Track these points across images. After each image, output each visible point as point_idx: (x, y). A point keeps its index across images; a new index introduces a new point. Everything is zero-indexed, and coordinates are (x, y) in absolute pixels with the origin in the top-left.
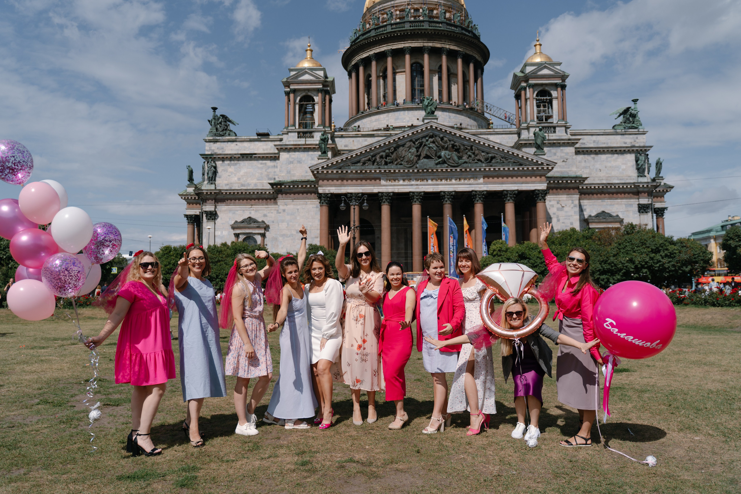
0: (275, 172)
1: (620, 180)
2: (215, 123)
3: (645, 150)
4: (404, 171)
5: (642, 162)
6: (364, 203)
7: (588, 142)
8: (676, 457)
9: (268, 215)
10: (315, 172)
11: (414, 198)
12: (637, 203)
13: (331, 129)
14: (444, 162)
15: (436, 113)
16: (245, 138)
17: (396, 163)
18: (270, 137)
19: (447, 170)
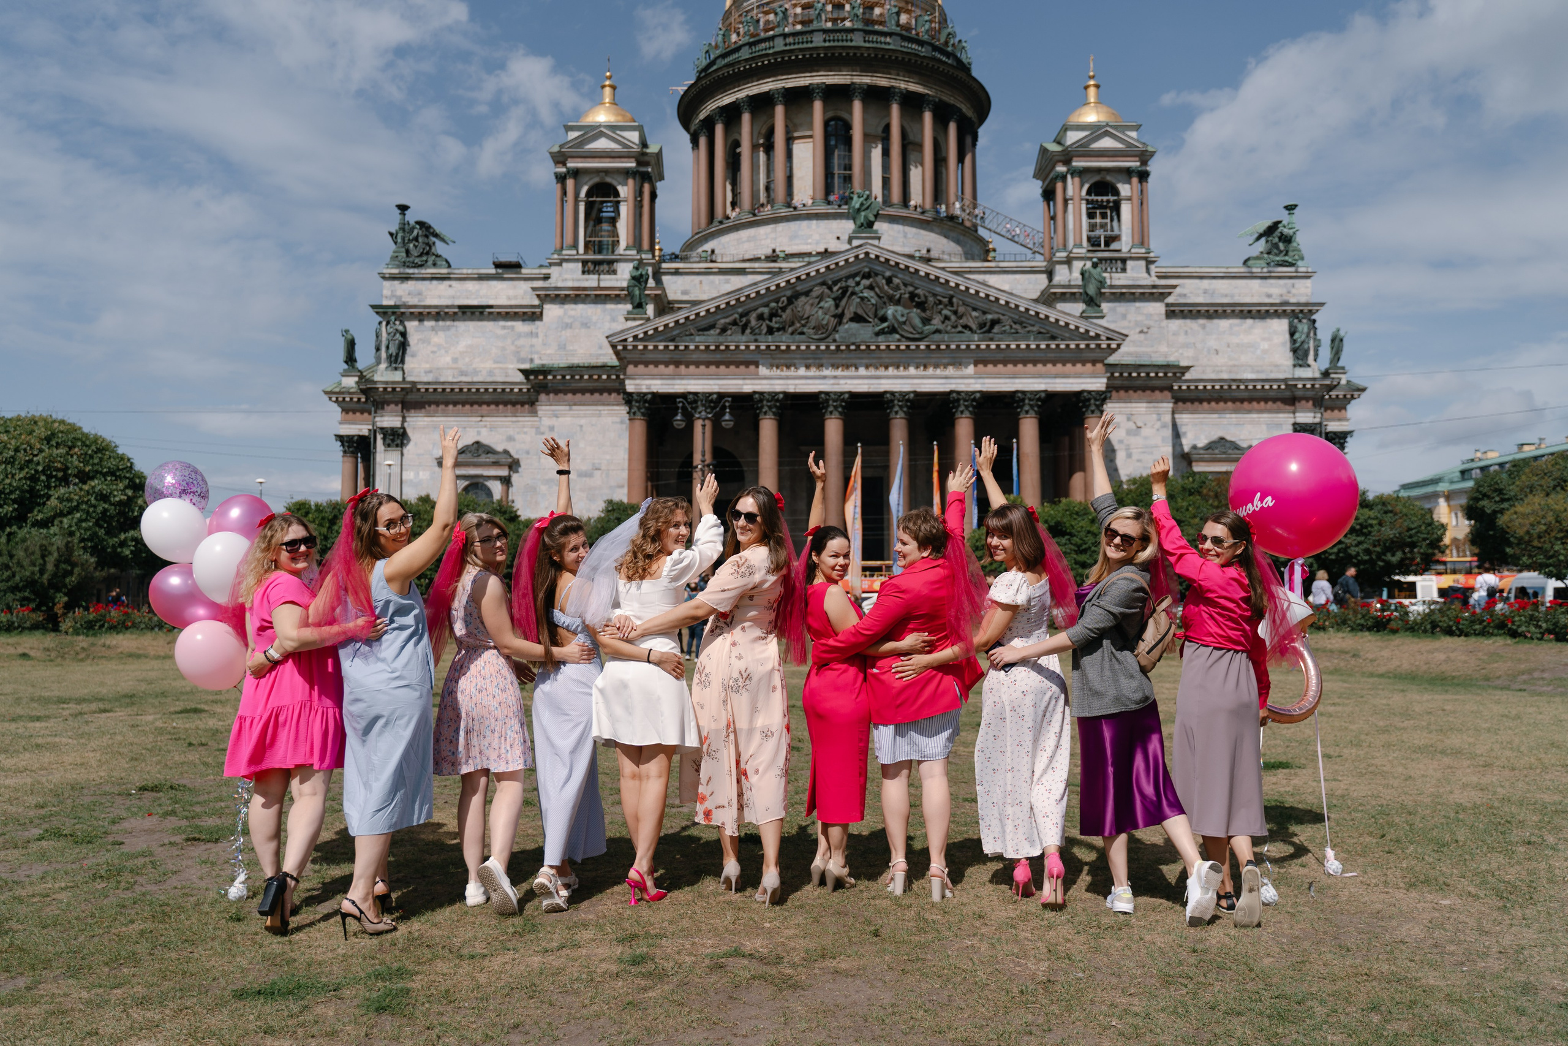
0: (532, 346)
1: (1258, 372)
2: (403, 238)
3: (1310, 311)
4: (808, 347)
5: (1304, 337)
6: (724, 414)
7: (1191, 292)
8: (1407, 939)
9: (517, 437)
10: (620, 348)
11: (828, 406)
12: (1292, 421)
13: (654, 256)
14: (893, 330)
15: (878, 226)
16: (470, 271)
17: (790, 330)
18: (524, 271)
19: (898, 347)
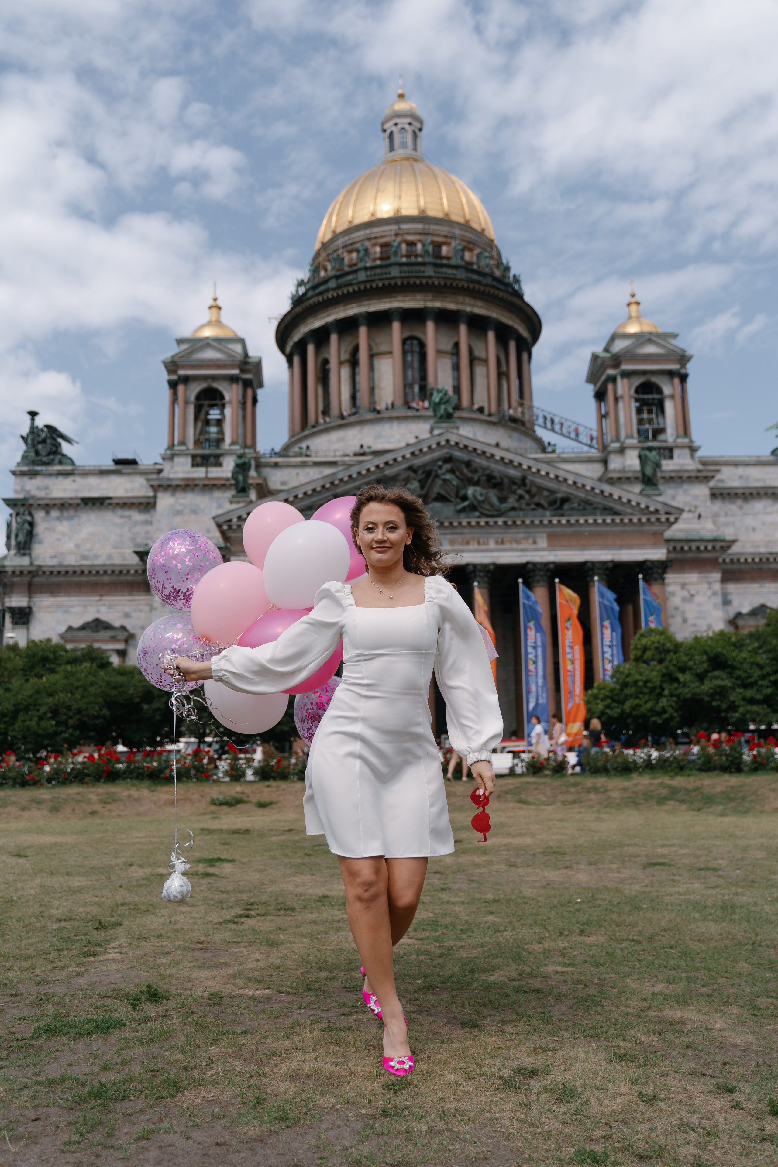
0: (147, 533)
2: (33, 440)
7: (730, 477)
9: (132, 614)
10: (223, 528)
14: (473, 508)
16: (92, 468)
18: (139, 467)
19: (478, 523)
